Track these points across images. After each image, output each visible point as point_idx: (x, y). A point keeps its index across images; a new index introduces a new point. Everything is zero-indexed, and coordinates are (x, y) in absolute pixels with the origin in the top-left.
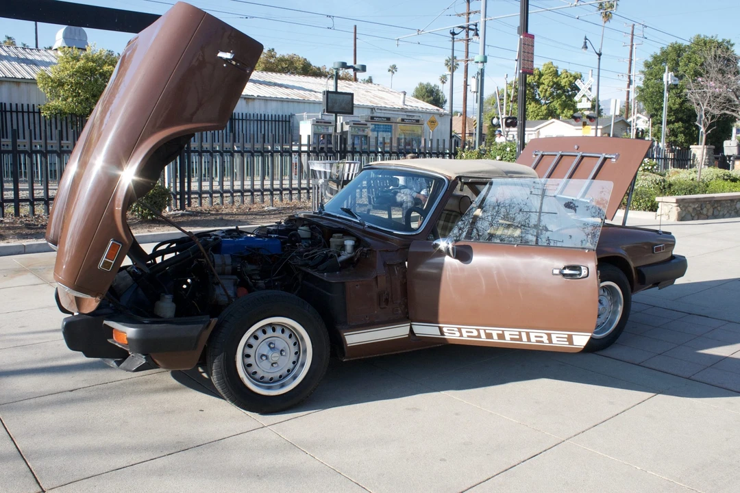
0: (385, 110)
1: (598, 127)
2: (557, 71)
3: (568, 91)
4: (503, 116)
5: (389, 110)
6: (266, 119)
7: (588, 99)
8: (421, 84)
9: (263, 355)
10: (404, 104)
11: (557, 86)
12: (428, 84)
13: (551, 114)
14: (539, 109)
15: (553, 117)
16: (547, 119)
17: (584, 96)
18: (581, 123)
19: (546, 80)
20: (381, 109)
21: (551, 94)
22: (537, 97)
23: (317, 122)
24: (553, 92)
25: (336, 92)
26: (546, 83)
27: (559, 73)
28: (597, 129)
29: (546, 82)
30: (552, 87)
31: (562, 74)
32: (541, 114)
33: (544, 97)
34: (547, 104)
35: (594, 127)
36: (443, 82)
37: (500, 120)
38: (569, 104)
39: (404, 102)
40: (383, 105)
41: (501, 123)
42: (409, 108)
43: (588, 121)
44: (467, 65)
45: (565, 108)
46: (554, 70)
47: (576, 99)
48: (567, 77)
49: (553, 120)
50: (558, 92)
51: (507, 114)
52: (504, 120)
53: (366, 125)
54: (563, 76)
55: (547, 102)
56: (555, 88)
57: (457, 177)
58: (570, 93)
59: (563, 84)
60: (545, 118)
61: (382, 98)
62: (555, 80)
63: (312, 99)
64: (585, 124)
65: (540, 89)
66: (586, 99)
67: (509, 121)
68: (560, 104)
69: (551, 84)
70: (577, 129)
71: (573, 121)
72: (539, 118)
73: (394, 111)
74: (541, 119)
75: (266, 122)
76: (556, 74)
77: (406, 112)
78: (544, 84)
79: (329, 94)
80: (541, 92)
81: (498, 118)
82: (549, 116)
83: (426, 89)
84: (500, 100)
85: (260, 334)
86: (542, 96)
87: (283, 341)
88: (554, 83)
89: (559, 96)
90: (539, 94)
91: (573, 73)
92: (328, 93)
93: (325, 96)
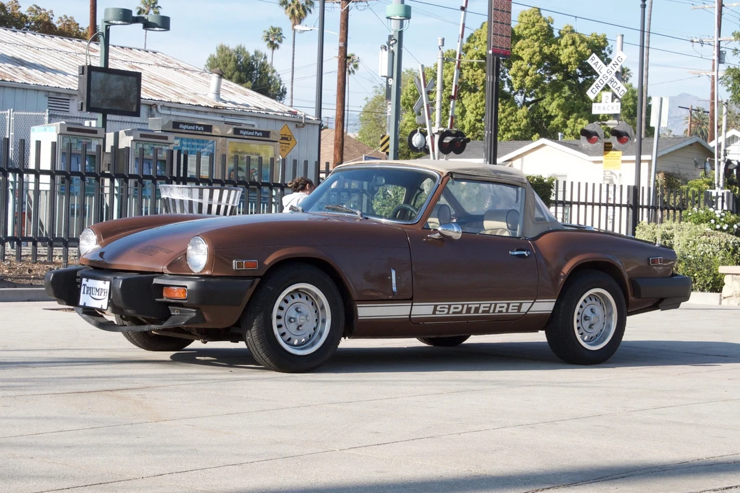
0: (178, 109)
1: (643, 157)
2: (550, 30)
3: (576, 76)
4: (436, 129)
5: (188, 110)
7: (614, 96)
8: (222, 49)
9: (291, 318)
10: (219, 99)
11: (551, 62)
12: (240, 51)
13: (540, 127)
14: (511, 114)
15: (544, 134)
16: (528, 139)
17: (607, 88)
18: (600, 145)
19: (526, 50)
20: (169, 108)
21: (537, 83)
22: (507, 89)
23: (69, 129)
24: (543, 78)
25: (105, 70)
26: (526, 58)
27: (556, 34)
28: (639, 162)
29: (525, 55)
30: (539, 65)
31: (562, 36)
32: (514, 126)
33: (521, 87)
34: (528, 104)
35: (634, 158)
36: (274, 46)
37: (428, 138)
38: (579, 105)
39: (218, 93)
40: (174, 99)
41: (429, 143)
42: (229, 105)
43: (614, 140)
44: (347, 10)
45: (570, 113)
46: (542, 28)
47: (591, 94)
48: (574, 43)
49: (543, 141)
50: (554, 77)
51: (442, 125)
52: (437, 138)
53: (166, 138)
54: (563, 42)
55: (529, 99)
56: (546, 68)
57: (449, 173)
58: (581, 80)
59: (564, 59)
60: (525, 136)
61: (168, 83)
62: (546, 50)
63: (20, 79)
64: (608, 148)
65: (513, 71)
66: (609, 94)
67: (447, 140)
68: (559, 106)
69: (537, 58)
70: (595, 162)
71: (584, 142)
72: (509, 135)
73: (197, 112)
74: (516, 138)
76: (548, 35)
77: (223, 115)
78: (521, 59)
79: (93, 73)
80: (515, 76)
81: (424, 134)
82: (534, 132)
83: (236, 61)
84: (429, 93)
85: (289, 298)
86: (515, 86)
87: (306, 306)
88: (545, 57)
89: (556, 87)
90: (509, 82)
91: (588, 36)
92: (89, 71)
93: (85, 76)
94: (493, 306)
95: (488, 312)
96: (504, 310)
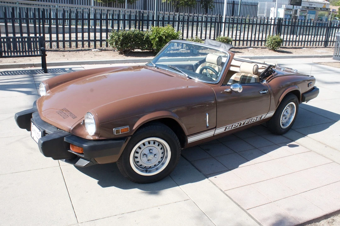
6: (248, 4)
23: (287, 9)
53: (306, 11)
75: (248, 6)
94: (251, 120)
95: (248, 123)
96: (255, 120)
